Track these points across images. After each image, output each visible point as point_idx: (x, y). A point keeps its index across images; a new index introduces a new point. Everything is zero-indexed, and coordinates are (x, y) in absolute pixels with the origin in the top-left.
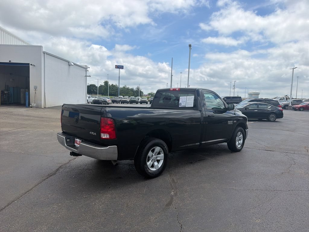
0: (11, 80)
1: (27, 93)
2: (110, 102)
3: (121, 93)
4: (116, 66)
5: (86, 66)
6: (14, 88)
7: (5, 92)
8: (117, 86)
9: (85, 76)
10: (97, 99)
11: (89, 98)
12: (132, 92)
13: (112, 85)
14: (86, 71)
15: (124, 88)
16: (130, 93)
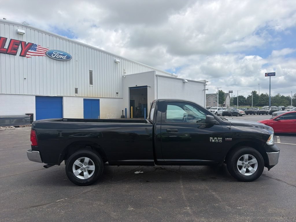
0: (143, 99)
1: (145, 108)
2: (243, 113)
3: (273, 103)
4: (266, 74)
5: (204, 80)
6: (144, 105)
7: (138, 108)
8: (268, 95)
9: (203, 90)
10: (226, 110)
11: (218, 110)
12: (287, 101)
13: (262, 94)
14: (204, 85)
15: (277, 96)
16: (285, 101)
